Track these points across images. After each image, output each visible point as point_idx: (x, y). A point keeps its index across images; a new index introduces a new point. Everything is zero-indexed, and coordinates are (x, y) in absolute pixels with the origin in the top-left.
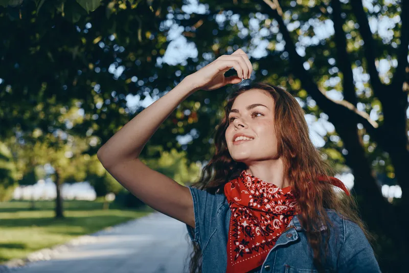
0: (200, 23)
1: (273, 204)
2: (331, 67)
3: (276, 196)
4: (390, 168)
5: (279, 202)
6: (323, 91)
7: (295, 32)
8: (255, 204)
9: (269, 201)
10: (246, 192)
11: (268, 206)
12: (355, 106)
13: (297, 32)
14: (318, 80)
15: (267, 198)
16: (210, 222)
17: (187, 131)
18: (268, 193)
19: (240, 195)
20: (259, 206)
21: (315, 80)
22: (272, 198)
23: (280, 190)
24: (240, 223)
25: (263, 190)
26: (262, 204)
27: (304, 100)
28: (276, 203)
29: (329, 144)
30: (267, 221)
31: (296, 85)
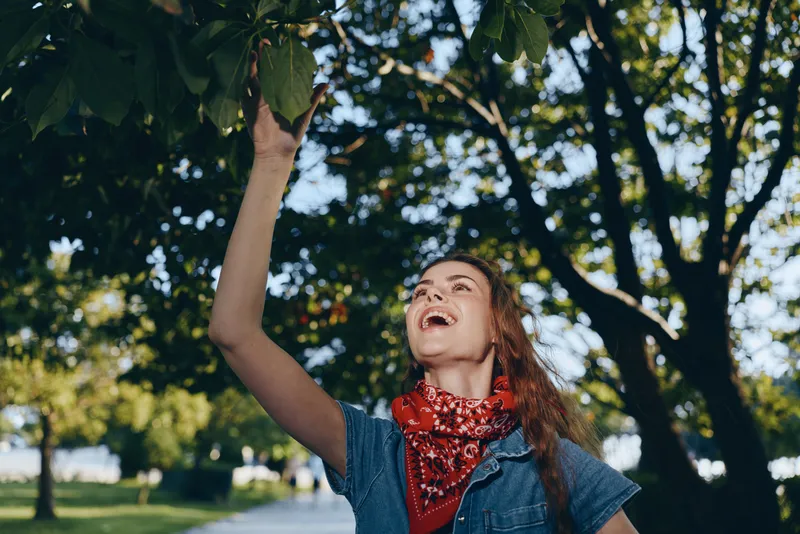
0: (359, 143)
1: (472, 424)
2: (595, 227)
3: (479, 411)
4: (704, 418)
5: (483, 421)
6: (582, 272)
7: (529, 162)
8: (443, 428)
9: (466, 419)
10: (428, 410)
11: (464, 429)
12: (640, 301)
13: (534, 163)
14: (571, 252)
15: (461, 416)
16: (372, 457)
17: (324, 341)
18: (464, 407)
19: (417, 415)
20: (449, 430)
21: (566, 250)
22: (470, 415)
23: (486, 402)
24: (425, 454)
25: (457, 404)
26: (454, 425)
27: (546, 287)
28: (478, 422)
29: (593, 372)
30: (456, 449)
31: (532, 259)
